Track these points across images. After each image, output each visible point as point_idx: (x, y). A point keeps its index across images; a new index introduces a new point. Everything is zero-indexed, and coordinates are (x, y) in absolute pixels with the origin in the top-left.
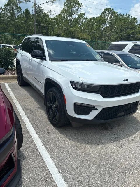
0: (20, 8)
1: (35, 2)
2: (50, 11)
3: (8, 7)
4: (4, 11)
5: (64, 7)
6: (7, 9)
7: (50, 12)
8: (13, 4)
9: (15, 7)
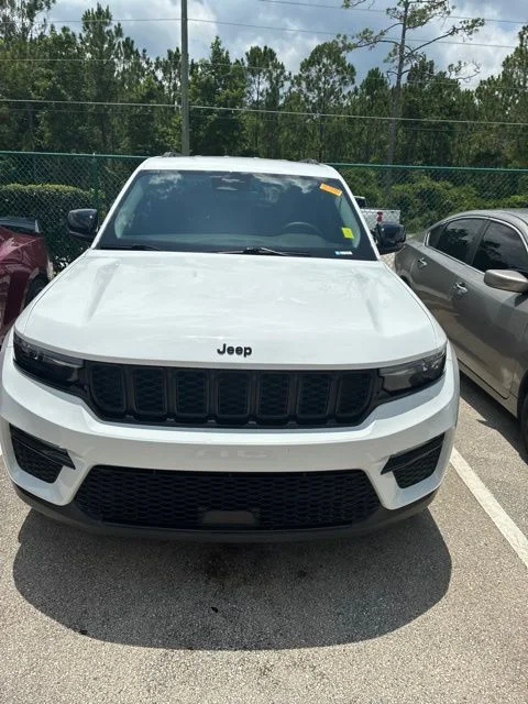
0: (352, 70)
1: (403, 41)
2: (456, 65)
3: (313, 72)
4: (299, 84)
5: (521, 45)
6: (308, 77)
7: (458, 70)
8: (329, 56)
9: (334, 67)
